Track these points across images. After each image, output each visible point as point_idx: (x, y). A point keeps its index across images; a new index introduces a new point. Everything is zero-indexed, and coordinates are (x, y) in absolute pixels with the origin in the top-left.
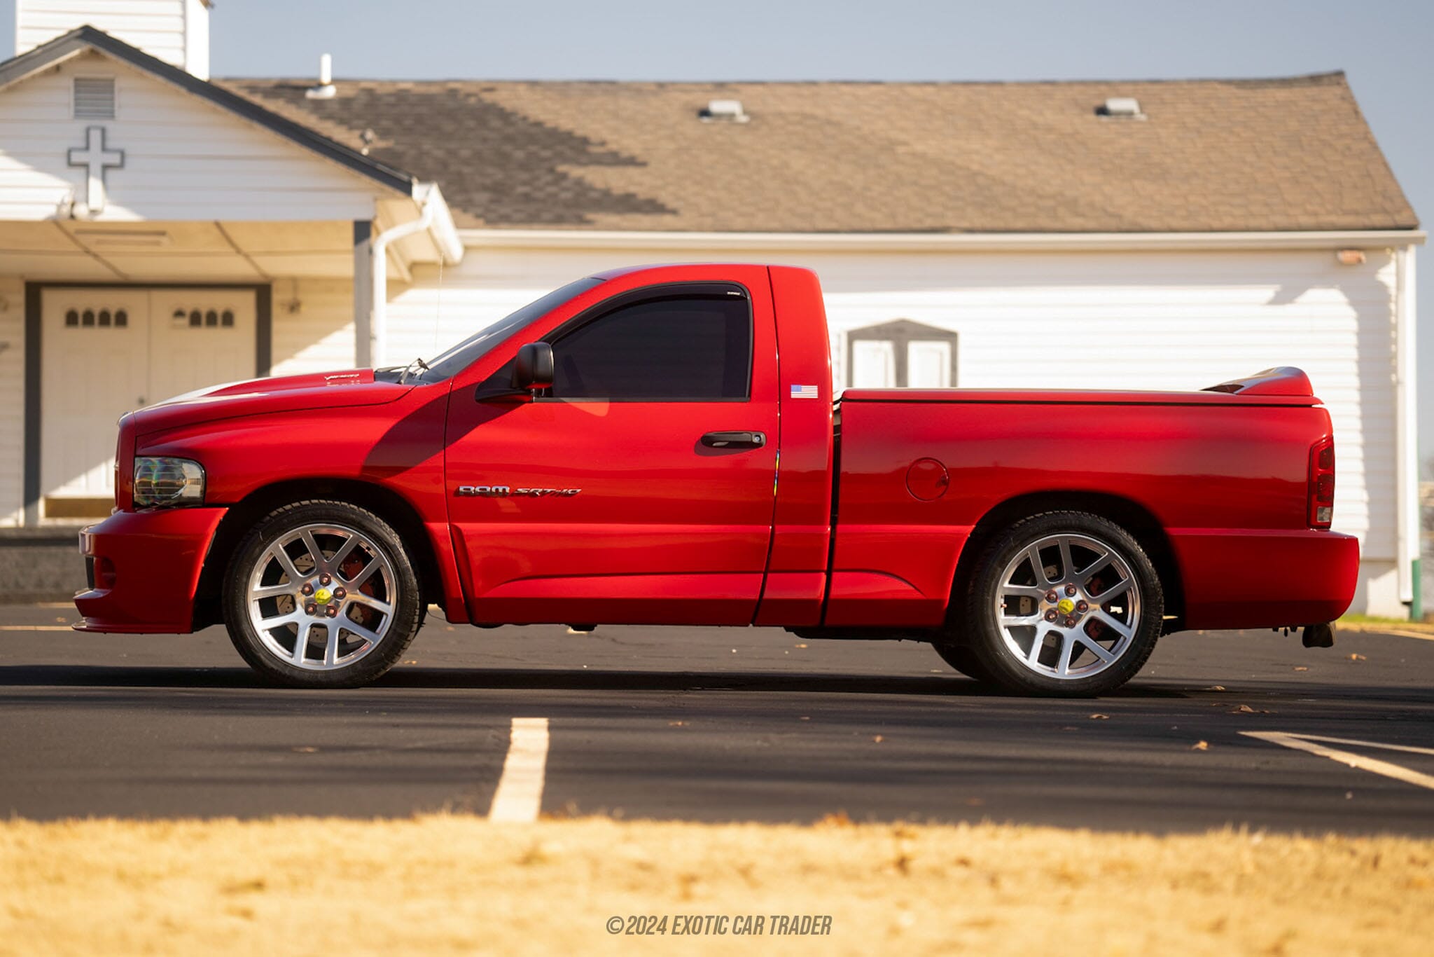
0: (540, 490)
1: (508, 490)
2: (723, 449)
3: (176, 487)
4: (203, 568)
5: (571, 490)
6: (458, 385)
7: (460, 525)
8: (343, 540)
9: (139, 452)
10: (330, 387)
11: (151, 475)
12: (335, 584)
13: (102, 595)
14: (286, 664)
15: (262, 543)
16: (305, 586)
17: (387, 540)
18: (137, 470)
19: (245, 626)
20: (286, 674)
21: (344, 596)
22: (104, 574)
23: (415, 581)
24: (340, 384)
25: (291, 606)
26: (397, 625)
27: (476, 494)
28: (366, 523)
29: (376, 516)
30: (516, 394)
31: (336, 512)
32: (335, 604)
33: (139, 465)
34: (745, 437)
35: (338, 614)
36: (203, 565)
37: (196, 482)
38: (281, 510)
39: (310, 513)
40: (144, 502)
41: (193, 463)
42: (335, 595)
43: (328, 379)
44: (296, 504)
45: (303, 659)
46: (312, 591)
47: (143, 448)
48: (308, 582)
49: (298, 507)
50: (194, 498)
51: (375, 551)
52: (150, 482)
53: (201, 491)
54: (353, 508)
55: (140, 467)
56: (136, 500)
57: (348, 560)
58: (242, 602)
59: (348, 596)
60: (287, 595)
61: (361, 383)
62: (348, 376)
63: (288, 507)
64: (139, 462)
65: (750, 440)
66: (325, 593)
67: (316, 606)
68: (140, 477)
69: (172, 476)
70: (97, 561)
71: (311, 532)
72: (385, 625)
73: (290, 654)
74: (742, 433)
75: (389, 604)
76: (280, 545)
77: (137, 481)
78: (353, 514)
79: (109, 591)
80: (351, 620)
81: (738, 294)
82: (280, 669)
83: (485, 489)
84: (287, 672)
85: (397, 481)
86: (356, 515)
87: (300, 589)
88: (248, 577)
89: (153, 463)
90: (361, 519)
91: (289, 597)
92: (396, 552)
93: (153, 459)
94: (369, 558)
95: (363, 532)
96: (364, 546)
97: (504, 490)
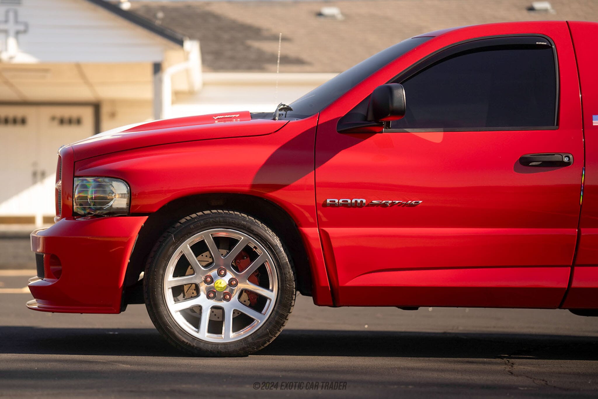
0: (390, 202)
1: (364, 201)
2: (537, 168)
3: (105, 201)
4: (129, 263)
5: (414, 202)
6: (324, 119)
7: (326, 229)
8: (236, 241)
9: (77, 173)
10: (217, 124)
11: (88, 191)
12: (230, 275)
13: (51, 284)
14: (194, 338)
15: (174, 243)
16: (206, 277)
17: (271, 241)
18: (76, 187)
19: (162, 308)
20: (194, 346)
21: (236, 285)
22: (52, 267)
23: (292, 273)
24: (225, 121)
25: (195, 292)
26: (278, 308)
27: (339, 206)
28: (254, 228)
29: (261, 223)
30: (370, 126)
31: (231, 220)
32: (230, 291)
33: (77, 184)
34: (557, 157)
35: (232, 299)
36: (129, 261)
37: (122, 196)
38: (188, 218)
39: (211, 220)
40: (82, 212)
41: (120, 181)
42: (230, 283)
43: (215, 118)
44: (200, 213)
45: (207, 334)
46: (212, 281)
47: (80, 170)
48: (208, 274)
49: (202, 215)
50: (122, 209)
51: (261, 250)
52: (87, 197)
53: (127, 204)
54: (244, 217)
55: (78, 185)
56: (75, 210)
57: (239, 257)
58: (160, 289)
59: (239, 285)
60: (192, 284)
61: (240, 121)
62: (231, 116)
63: (194, 216)
64: (77, 182)
65: (561, 160)
66: (222, 283)
67: (215, 292)
68: (79, 193)
69: (104, 192)
70: (46, 256)
71: (211, 235)
72: (269, 307)
73: (196, 330)
74: (554, 155)
75: (272, 291)
76: (188, 246)
77: (76, 196)
78: (244, 221)
79: (56, 281)
80: (241, 302)
81: (545, 44)
82: (189, 342)
83: (347, 201)
84: (194, 344)
85: (278, 195)
86: (247, 221)
87: (203, 279)
88: (164, 270)
89: (88, 182)
90: (250, 224)
91: (194, 285)
92: (278, 251)
93: (89, 179)
94: (256, 255)
95: (252, 235)
96: (252, 246)
97: (362, 201)
